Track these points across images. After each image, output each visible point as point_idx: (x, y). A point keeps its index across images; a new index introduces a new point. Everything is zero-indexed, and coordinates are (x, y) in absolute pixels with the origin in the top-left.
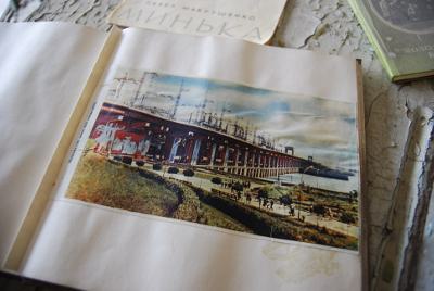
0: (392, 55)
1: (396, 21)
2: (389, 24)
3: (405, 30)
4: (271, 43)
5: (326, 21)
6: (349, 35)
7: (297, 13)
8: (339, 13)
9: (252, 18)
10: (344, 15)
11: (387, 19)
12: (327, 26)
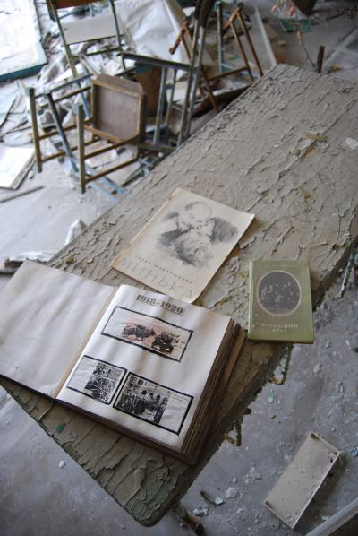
0: (254, 326)
1: (266, 304)
2: (261, 305)
3: (268, 312)
4: (194, 303)
5: (231, 294)
6: (241, 305)
7: (218, 284)
8: (241, 289)
9: (191, 283)
10: (244, 290)
11: (261, 302)
12: (231, 297)
